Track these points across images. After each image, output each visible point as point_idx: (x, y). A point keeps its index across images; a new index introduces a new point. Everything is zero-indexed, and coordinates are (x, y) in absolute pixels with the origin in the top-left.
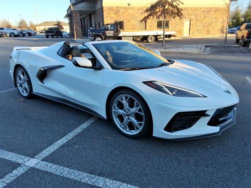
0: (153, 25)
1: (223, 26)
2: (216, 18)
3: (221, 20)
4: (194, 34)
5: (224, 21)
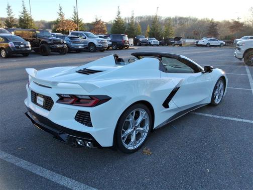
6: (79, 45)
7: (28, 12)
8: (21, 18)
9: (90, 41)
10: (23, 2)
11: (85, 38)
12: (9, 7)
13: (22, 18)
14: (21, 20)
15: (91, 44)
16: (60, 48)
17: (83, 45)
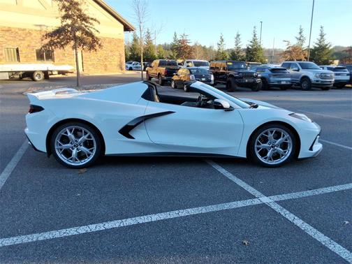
0: (30, 56)
1: (120, 61)
2: (111, 51)
3: (117, 54)
4: (89, 70)
5: (120, 55)
6: (282, 79)
7: (258, 40)
8: (248, 48)
9: (303, 75)
10: (255, 27)
11: (298, 70)
12: (238, 35)
13: (250, 47)
14: (248, 50)
15: (305, 78)
16: (248, 83)
17: (289, 79)
